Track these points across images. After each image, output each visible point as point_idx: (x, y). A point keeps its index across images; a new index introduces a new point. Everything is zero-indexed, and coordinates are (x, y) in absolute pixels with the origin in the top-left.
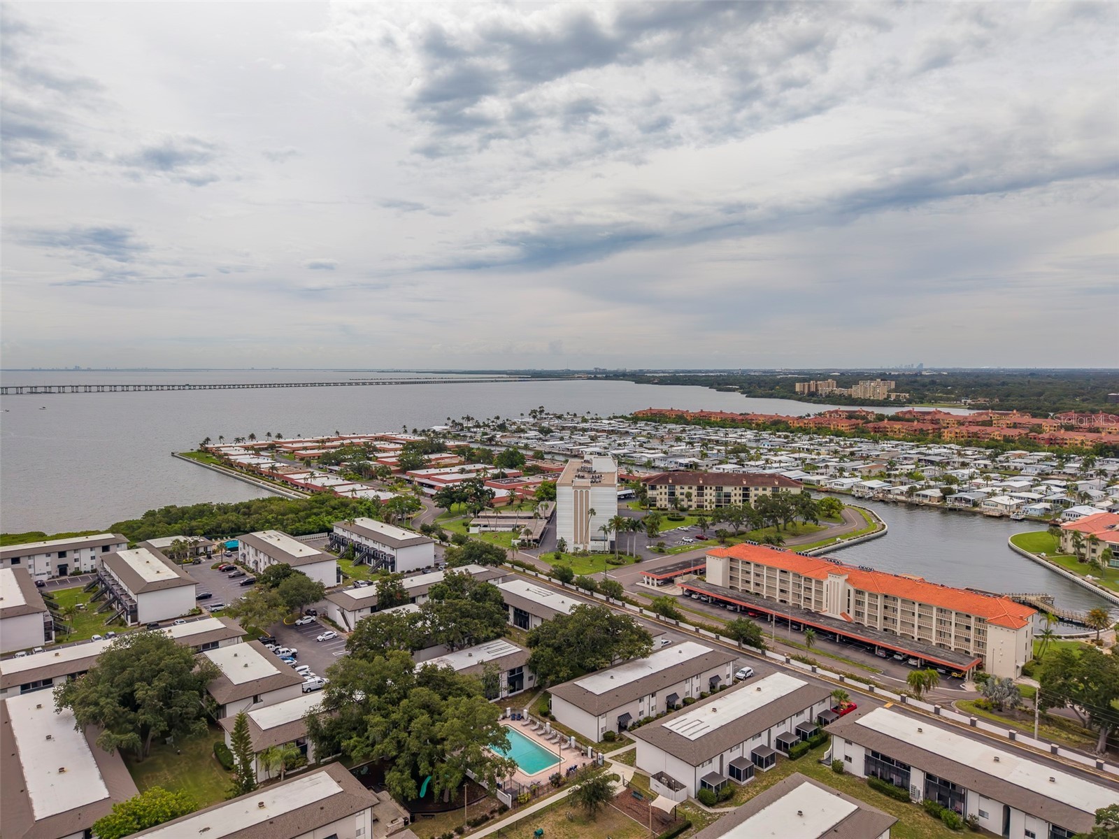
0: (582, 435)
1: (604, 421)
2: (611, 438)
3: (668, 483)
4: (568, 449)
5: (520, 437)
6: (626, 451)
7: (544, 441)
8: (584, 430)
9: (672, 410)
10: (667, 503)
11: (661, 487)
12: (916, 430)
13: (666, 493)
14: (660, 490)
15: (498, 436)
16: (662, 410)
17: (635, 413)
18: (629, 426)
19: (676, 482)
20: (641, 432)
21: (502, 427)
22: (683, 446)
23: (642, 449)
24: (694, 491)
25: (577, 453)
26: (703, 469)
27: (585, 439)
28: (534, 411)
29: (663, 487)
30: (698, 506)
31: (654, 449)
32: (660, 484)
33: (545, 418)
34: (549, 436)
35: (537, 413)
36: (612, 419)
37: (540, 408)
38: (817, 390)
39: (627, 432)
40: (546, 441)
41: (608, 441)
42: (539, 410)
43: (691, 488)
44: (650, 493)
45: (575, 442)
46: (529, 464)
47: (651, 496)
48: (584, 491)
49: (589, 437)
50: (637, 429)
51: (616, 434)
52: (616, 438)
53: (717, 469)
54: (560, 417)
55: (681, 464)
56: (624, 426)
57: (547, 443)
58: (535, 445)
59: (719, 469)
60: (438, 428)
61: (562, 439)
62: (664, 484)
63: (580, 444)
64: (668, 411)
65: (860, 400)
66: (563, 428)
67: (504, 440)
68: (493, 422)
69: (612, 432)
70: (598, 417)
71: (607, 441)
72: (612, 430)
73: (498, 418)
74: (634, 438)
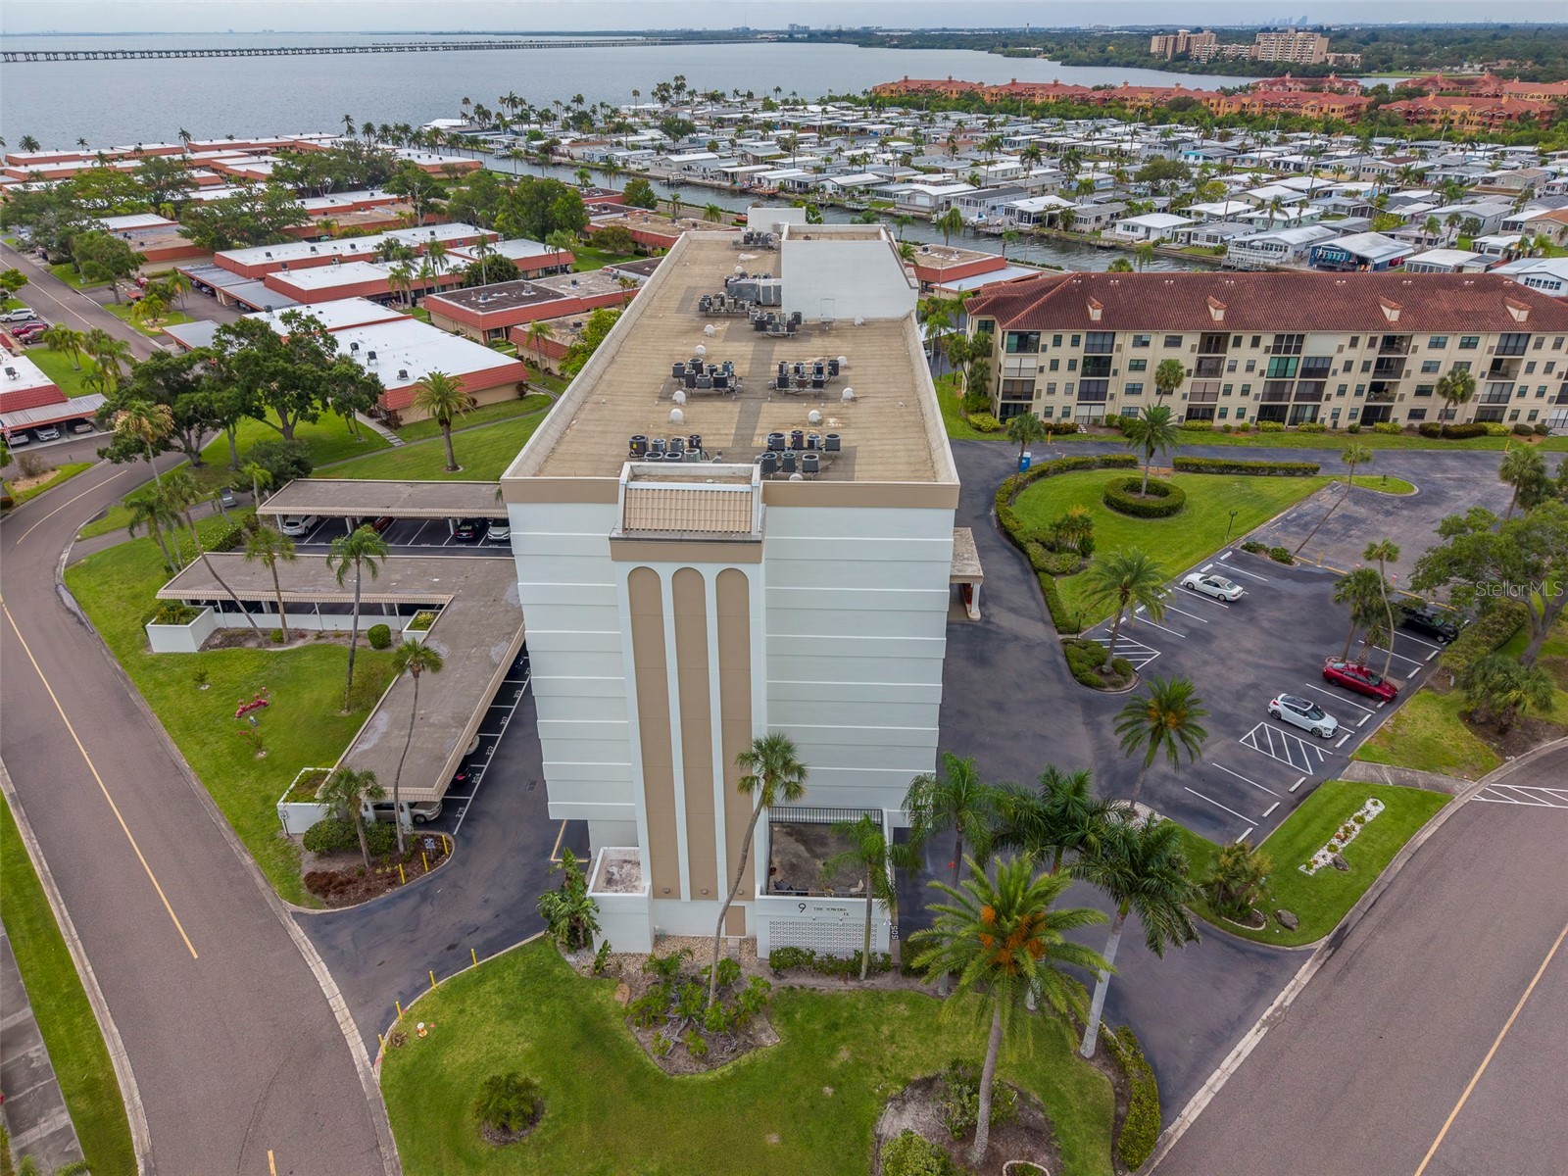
0: (762, 139)
1: (810, 108)
2: (828, 144)
3: (1085, 321)
4: (726, 174)
5: (619, 144)
6: (869, 177)
7: (671, 152)
8: (769, 126)
9: (950, 81)
10: (1072, 400)
11: (1057, 341)
12: (1510, 116)
13: (1072, 365)
14: (1053, 353)
15: (565, 142)
16: (929, 83)
17: (875, 89)
18: (865, 116)
19: (1116, 319)
20: (893, 131)
21: (581, 121)
22: (1010, 163)
23: (908, 173)
24: (1186, 355)
25: (746, 185)
26: (1087, 228)
27: (767, 147)
28: (664, 87)
29: (1067, 339)
30: (1191, 413)
31: (937, 171)
32: (1050, 327)
33: (687, 103)
34: (685, 140)
35: (672, 92)
36: (826, 103)
37: (677, 79)
38: (1188, 50)
39: (862, 131)
40: (678, 152)
41: (822, 152)
42: (673, 84)
43: (1174, 342)
44: (1009, 364)
45: (744, 156)
46: (598, 222)
47: (1014, 376)
48: (709, 572)
49: (779, 140)
50: (882, 122)
51: (839, 134)
52: (840, 144)
53: (1127, 228)
54: (714, 98)
55: (1024, 216)
56: (852, 118)
57: (675, 158)
58: (647, 164)
59: (1134, 228)
60: (441, 124)
61: (713, 147)
62: (1069, 325)
63: (757, 160)
64: (944, 83)
65: (1280, 65)
66: (721, 122)
67: (577, 152)
68: (568, 109)
69: (830, 130)
70: (799, 98)
71: (818, 150)
72: (830, 127)
73: (579, 100)
74: (883, 144)
